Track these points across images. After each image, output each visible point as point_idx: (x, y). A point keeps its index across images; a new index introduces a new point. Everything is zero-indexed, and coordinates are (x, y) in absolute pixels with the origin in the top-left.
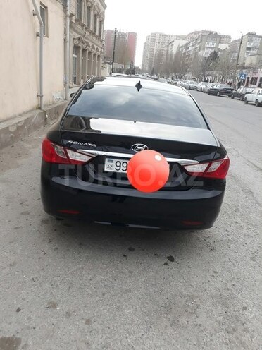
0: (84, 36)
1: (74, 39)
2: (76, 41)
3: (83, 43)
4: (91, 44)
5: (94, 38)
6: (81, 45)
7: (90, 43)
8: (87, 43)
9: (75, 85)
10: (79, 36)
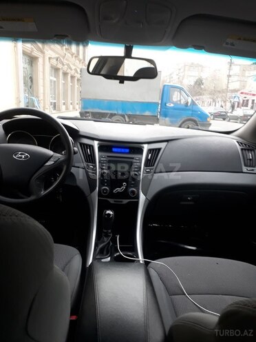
0: (64, 57)
1: (50, 58)
2: (54, 62)
3: (63, 65)
4: (73, 67)
5: (77, 61)
6: (60, 66)
7: (71, 66)
8: (68, 65)
9: (55, 111)
10: (57, 56)
